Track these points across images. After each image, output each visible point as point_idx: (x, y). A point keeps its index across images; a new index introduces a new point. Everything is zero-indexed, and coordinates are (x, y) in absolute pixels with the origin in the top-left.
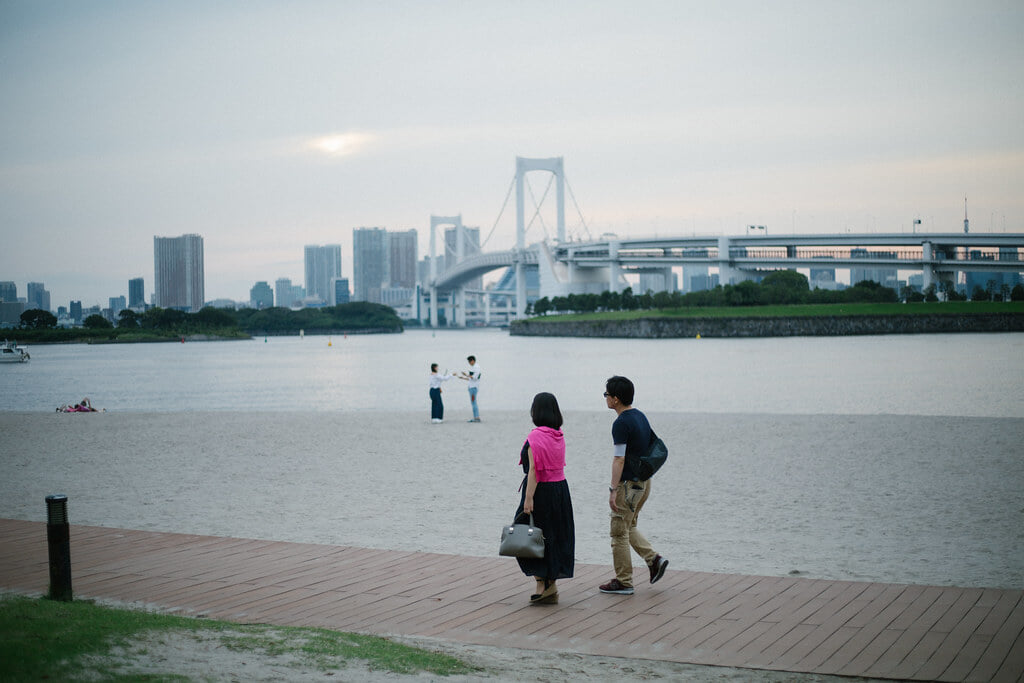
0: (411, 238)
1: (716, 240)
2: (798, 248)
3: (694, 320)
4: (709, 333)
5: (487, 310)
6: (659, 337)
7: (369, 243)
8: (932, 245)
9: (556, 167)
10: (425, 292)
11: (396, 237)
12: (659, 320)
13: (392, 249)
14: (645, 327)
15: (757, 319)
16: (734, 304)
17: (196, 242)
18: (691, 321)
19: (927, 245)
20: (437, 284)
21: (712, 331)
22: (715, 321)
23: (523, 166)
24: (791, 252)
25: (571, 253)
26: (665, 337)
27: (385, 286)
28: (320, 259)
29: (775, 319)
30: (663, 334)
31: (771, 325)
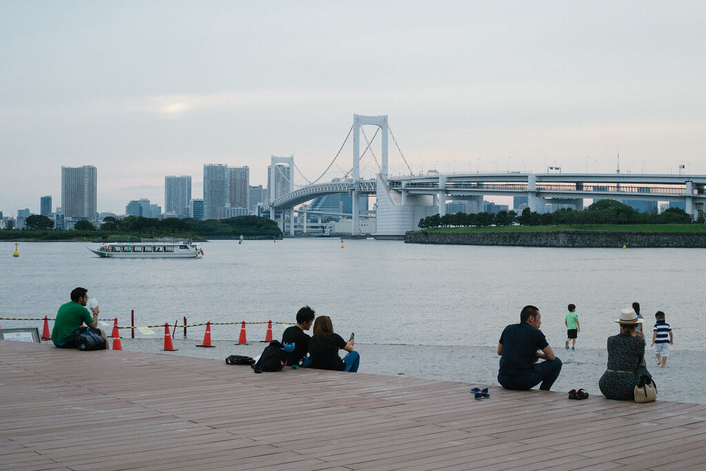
0: (244, 172)
1: (527, 176)
2: (584, 184)
3: (598, 234)
4: (609, 244)
5: (305, 224)
6: (573, 247)
7: (214, 175)
8: (693, 183)
9: (382, 123)
10: (265, 210)
11: (234, 172)
12: (573, 233)
13: (231, 179)
14: (563, 239)
15: (643, 234)
16: (620, 223)
17: (92, 170)
18: (597, 234)
19: (690, 183)
20: (275, 205)
21: (611, 243)
22: (614, 234)
23: (359, 121)
24: (579, 186)
25: (404, 184)
26: (577, 247)
27: (228, 205)
28: (177, 186)
29: (656, 234)
30: (576, 244)
31: (653, 239)
